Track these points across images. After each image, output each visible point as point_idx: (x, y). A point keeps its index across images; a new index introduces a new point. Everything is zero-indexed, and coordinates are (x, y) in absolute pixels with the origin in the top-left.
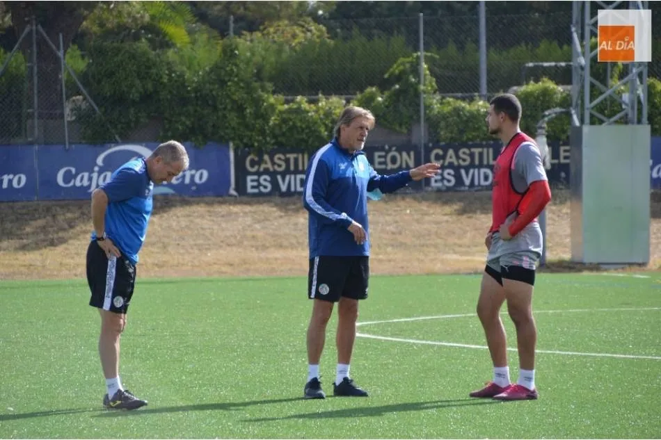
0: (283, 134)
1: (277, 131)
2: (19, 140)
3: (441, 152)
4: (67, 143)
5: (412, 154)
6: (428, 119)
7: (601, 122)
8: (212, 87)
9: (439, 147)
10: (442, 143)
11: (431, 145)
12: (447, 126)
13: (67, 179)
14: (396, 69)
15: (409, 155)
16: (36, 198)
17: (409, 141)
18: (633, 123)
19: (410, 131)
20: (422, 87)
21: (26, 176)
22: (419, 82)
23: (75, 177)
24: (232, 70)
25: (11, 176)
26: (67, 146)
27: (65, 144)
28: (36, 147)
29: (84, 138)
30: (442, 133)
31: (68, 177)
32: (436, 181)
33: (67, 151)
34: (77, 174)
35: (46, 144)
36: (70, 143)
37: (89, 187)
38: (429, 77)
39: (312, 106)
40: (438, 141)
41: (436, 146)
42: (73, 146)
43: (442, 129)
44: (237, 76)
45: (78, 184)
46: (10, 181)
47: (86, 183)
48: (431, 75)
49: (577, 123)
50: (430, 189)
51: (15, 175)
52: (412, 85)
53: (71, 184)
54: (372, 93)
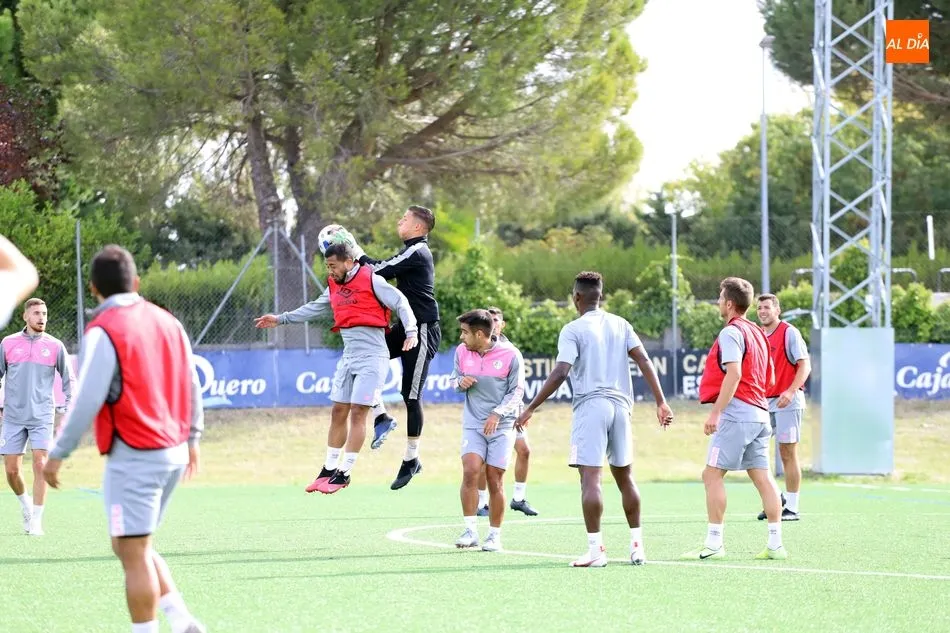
0: (531, 339)
1: (524, 336)
2: (258, 345)
3: (694, 358)
4: (307, 348)
5: (664, 360)
6: (681, 325)
7: (842, 325)
8: (456, 290)
9: (693, 353)
10: (696, 349)
11: (683, 351)
12: (701, 332)
13: (307, 385)
14: (647, 273)
15: (661, 361)
16: (275, 404)
17: (662, 347)
18: (876, 326)
19: (662, 337)
20: (674, 291)
21: (267, 382)
22: (671, 286)
23: (315, 382)
24: (477, 273)
25: (250, 382)
26: (308, 351)
27: (305, 348)
28: (276, 352)
29: (326, 343)
30: (696, 339)
31: (308, 383)
32: (689, 388)
33: (308, 355)
34: (317, 379)
35: (287, 349)
36: (311, 348)
37: (329, 393)
38: (682, 280)
39: (561, 309)
40: (692, 347)
41: (689, 351)
42: (314, 351)
43: (695, 335)
44: (482, 279)
45: (318, 389)
46: (249, 387)
47: (326, 389)
48: (685, 279)
49: (817, 326)
50: (682, 396)
51: (254, 380)
52: (664, 288)
53: (310, 390)
54: (623, 296)
